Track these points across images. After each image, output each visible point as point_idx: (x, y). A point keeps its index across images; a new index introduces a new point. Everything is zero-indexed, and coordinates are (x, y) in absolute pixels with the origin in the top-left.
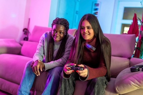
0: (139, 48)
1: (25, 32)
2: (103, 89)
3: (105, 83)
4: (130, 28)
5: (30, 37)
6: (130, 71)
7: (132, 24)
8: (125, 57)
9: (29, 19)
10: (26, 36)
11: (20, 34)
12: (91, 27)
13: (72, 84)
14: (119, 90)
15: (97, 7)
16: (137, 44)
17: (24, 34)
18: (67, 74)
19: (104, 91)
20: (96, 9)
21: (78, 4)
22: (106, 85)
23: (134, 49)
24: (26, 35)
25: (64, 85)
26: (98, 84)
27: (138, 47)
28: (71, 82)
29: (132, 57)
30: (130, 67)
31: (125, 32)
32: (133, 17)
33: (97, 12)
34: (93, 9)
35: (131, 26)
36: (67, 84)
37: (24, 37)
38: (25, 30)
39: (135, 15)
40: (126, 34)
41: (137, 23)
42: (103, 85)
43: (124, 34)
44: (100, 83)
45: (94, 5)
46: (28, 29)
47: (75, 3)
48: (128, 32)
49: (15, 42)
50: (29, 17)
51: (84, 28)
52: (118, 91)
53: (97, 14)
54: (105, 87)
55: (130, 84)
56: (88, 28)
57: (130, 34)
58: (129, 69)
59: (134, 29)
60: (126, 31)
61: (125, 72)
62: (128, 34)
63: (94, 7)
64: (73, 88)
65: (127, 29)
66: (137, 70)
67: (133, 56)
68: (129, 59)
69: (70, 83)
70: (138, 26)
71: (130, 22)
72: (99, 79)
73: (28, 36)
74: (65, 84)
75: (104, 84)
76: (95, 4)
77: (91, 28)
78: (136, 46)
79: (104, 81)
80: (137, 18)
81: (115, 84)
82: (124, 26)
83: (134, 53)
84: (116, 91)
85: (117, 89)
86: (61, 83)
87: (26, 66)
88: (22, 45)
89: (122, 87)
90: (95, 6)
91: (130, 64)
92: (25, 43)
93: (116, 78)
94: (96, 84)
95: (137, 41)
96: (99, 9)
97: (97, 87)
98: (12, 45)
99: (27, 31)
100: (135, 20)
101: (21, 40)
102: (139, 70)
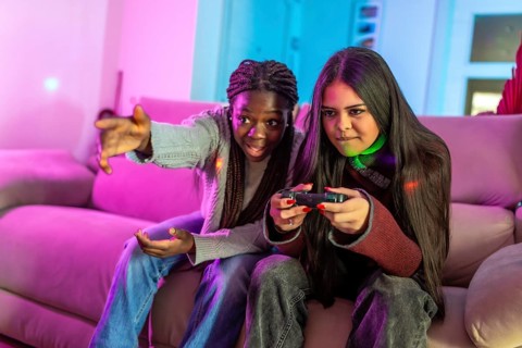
2: (418, 333)
3: (426, 308)
7: (514, 76)
8: (495, 205)
9: (120, 75)
12: (363, 107)
14: (485, 335)
15: (370, 21)
19: (425, 341)
20: (367, 29)
21: (297, 11)
22: (430, 315)
25: (263, 321)
26: (397, 315)
28: (289, 307)
30: (516, 242)
33: (371, 40)
34: (356, 28)
35: (509, 81)
36: (277, 315)
40: (490, 114)
42: (417, 317)
45: (357, 13)
46: (119, 112)
47: (289, 7)
49: (71, 159)
51: (337, 113)
52: (482, 340)
54: (426, 322)
57: (507, 113)
58: (517, 251)
61: (505, 262)
62: (499, 113)
63: (359, 21)
64: (300, 333)
68: (511, 213)
69: (288, 312)
74: (268, 318)
75: (422, 311)
76: (364, 9)
77: (363, 111)
79: (421, 302)
81: (467, 310)
84: (475, 339)
85: (476, 334)
89: (498, 324)
90: (362, 16)
91: (514, 232)
96: (377, 29)
97: (396, 326)
98: (58, 171)
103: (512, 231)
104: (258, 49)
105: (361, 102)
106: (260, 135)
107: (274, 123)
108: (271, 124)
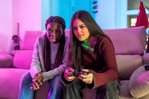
1: (15, 40)
2: (116, 95)
3: (118, 88)
4: (137, 20)
5: (21, 46)
6: (144, 69)
7: (139, 15)
8: (137, 54)
9: (18, 24)
10: (17, 45)
11: (10, 42)
12: (84, 25)
13: (79, 94)
14: (135, 93)
16: (148, 37)
17: (15, 42)
18: (69, 81)
19: (118, 97)
22: (119, 90)
23: (146, 43)
24: (17, 43)
25: (69, 97)
26: (109, 91)
28: (76, 91)
29: (145, 53)
30: (144, 65)
31: (132, 25)
32: (139, 6)
33: (97, 6)
35: (138, 16)
36: (73, 94)
37: (15, 46)
38: (15, 38)
39: (142, 3)
40: (134, 26)
41: (145, 12)
42: (115, 90)
43: (132, 27)
44: (111, 89)
46: (19, 36)
48: (136, 24)
49: (5, 53)
50: (18, 22)
51: (77, 28)
52: (134, 95)
53: (97, 8)
54: (118, 92)
55: (146, 85)
56: (82, 27)
57: (139, 26)
58: (143, 67)
59: (142, 20)
60: (134, 23)
62: (136, 26)
65: (134, 21)
67: (145, 51)
68: (142, 56)
69: (76, 93)
70: (146, 16)
71: (137, 12)
72: (109, 84)
73: (19, 44)
74: (70, 95)
75: (116, 89)
77: (84, 27)
78: (147, 40)
80: (144, 7)
81: (129, 87)
82: (130, 17)
83: (146, 48)
84: (132, 95)
85: (132, 93)
86: (65, 94)
87: (21, 80)
88: (13, 56)
89: (138, 90)
91: (143, 62)
92: (17, 52)
93: (129, 79)
94: (107, 90)
95: (148, 34)
97: (109, 94)
99: (17, 38)
100: (142, 9)
101: (11, 49)
103: (142, 61)
104: (62, 12)
105: (83, 24)
106: (54, 35)
107: (58, 32)
108: (57, 32)
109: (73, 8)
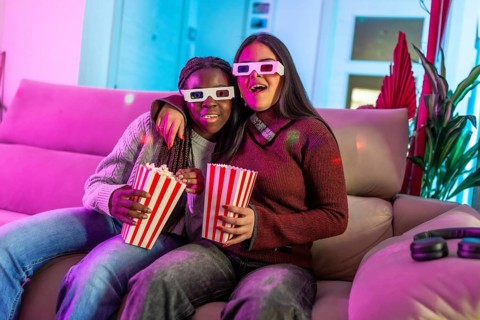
0: (419, 161)
4: (383, 88)
7: (391, 73)
8: (376, 196)
9: (4, 54)
15: (262, 16)
20: (260, 24)
27: (415, 155)
34: (249, 22)
35: (386, 77)
39: (402, 38)
41: (411, 67)
43: (365, 108)
45: (251, 8)
57: (385, 107)
59: (398, 89)
62: (378, 107)
63: (252, 16)
66: (440, 254)
70: (413, 78)
76: (256, 5)
90: (254, 12)
96: (269, 24)
100: (402, 56)
102: (445, 253)
103: (390, 221)
104: (154, 37)
109: (191, 30)
